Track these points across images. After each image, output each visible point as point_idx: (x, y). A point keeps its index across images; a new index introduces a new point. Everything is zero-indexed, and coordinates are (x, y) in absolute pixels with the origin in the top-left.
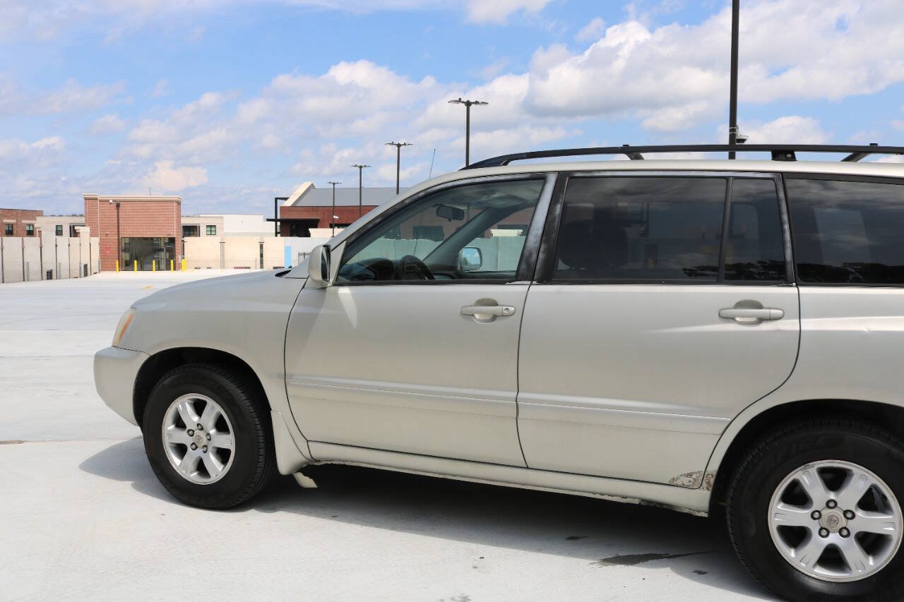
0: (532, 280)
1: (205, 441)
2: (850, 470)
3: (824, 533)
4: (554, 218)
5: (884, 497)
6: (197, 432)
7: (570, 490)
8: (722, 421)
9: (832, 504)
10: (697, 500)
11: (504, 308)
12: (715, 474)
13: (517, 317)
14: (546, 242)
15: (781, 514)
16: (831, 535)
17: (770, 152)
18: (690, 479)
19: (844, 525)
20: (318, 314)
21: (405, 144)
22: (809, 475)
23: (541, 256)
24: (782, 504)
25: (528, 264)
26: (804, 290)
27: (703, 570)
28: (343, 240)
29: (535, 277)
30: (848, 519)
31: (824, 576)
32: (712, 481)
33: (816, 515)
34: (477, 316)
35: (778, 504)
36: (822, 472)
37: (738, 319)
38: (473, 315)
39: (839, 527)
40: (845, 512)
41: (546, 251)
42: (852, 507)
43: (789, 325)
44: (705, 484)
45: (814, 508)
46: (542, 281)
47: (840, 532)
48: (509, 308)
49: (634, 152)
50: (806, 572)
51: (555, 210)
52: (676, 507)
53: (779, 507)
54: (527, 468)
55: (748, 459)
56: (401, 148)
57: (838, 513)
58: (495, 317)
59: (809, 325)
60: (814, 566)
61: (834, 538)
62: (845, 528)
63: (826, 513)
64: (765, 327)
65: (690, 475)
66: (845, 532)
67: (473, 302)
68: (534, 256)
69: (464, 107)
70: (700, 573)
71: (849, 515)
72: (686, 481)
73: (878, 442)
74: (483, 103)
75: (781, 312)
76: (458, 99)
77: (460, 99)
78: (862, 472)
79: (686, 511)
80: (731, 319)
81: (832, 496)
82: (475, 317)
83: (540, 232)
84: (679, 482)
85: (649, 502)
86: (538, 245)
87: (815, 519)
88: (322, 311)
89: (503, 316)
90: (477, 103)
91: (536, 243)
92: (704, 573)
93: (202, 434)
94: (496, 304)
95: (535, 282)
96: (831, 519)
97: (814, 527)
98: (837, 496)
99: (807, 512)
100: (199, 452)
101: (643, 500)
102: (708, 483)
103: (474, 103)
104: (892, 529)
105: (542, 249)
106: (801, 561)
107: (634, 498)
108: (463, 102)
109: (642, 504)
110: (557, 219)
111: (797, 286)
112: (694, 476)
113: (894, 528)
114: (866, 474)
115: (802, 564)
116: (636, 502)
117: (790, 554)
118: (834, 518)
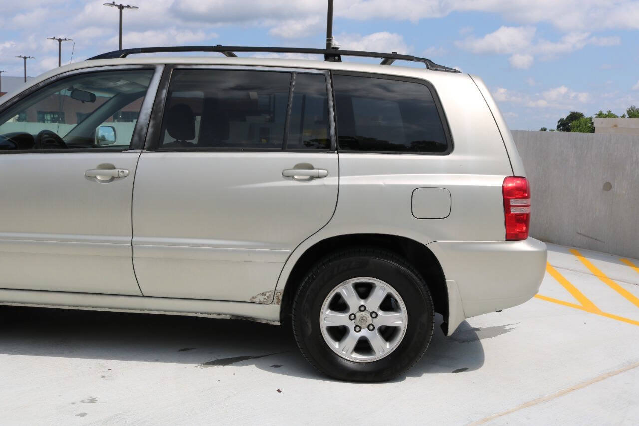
0: (143, 148)
2: (374, 284)
3: (358, 329)
4: (160, 102)
5: (396, 301)
7: (177, 312)
8: (285, 253)
9: (363, 308)
10: (270, 313)
11: (121, 170)
12: (282, 292)
13: (131, 178)
14: (154, 119)
15: (329, 318)
16: (363, 330)
17: (324, 55)
18: (266, 297)
19: (371, 323)
21: (66, 40)
22: (347, 289)
24: (329, 311)
25: (140, 137)
26: (342, 156)
27: (279, 364)
29: (146, 147)
30: (373, 317)
31: (358, 359)
32: (280, 297)
33: (353, 317)
34: (99, 178)
35: (326, 311)
36: (357, 286)
37: (296, 177)
38: (95, 177)
39: (368, 324)
40: (372, 313)
41: (154, 126)
42: (376, 309)
43: (331, 181)
44: (275, 300)
45: (351, 312)
46: (150, 150)
47: (368, 327)
48: (125, 171)
49: (229, 51)
50: (346, 358)
51: (161, 94)
52: (257, 318)
53: (327, 313)
54: (143, 296)
55: (305, 280)
56: (62, 43)
57: (366, 314)
58: (113, 179)
59: (345, 181)
60: (352, 353)
61: (365, 332)
62: (372, 324)
63: (359, 315)
64: (315, 182)
65: (264, 294)
66: (371, 327)
67: (96, 167)
68: (145, 130)
69: (117, 10)
70: (276, 366)
71: (374, 315)
72: (261, 298)
73: (393, 263)
74: (133, 7)
75: (326, 172)
76: (112, 3)
77: (114, 3)
78: (381, 285)
79: (264, 322)
80: (291, 177)
81: (362, 302)
82: (97, 178)
83: (149, 111)
84: (257, 300)
85: (238, 316)
86: (148, 121)
87: (352, 320)
89: (120, 177)
90: (128, 7)
91: (146, 120)
92: (279, 366)
94: (114, 168)
95: (145, 151)
97: (351, 325)
98: (366, 302)
99: (346, 315)
101: (233, 316)
102: (278, 299)
103: (126, 7)
104: (401, 322)
105: (151, 125)
106: (343, 350)
107: (226, 314)
108: (116, 6)
109: (232, 319)
110: (163, 102)
111: (338, 153)
112: (267, 294)
113: (402, 321)
114: (383, 285)
115: (343, 352)
116: (228, 317)
117: (335, 345)
118: (365, 318)
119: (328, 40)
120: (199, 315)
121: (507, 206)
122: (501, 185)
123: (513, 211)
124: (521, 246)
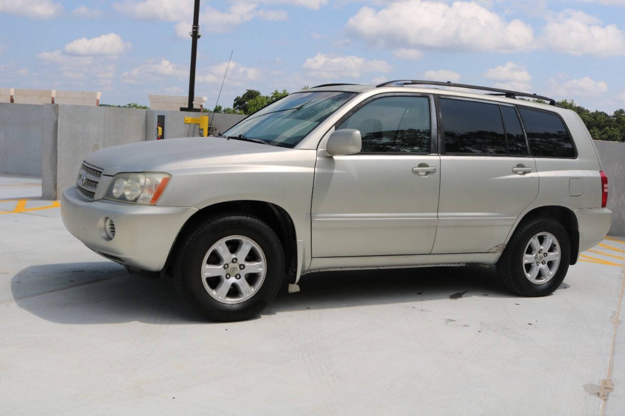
0: (438, 153)
1: (238, 271)
2: (546, 236)
3: (538, 264)
4: (440, 120)
5: (555, 245)
6: (232, 265)
8: (514, 219)
9: (541, 251)
10: (494, 259)
11: (433, 168)
12: (506, 244)
13: (438, 173)
14: (440, 133)
15: (526, 258)
18: (497, 248)
19: (544, 260)
20: (332, 174)
22: (535, 240)
23: (439, 140)
24: (527, 254)
25: (435, 145)
26: (537, 159)
28: (332, 125)
32: (504, 247)
33: (536, 257)
34: (420, 173)
35: (525, 254)
36: (539, 238)
37: (518, 172)
38: (418, 172)
39: (542, 260)
40: (544, 254)
41: (440, 138)
42: (547, 252)
43: (534, 175)
45: (535, 254)
46: (443, 154)
47: (542, 263)
48: (435, 168)
50: (533, 282)
51: (439, 116)
53: (526, 256)
54: (431, 254)
57: (542, 254)
58: (427, 173)
59: (541, 174)
60: (536, 279)
61: (541, 266)
63: (539, 255)
64: (527, 175)
65: (497, 246)
66: (544, 263)
67: (417, 166)
68: (437, 140)
71: (546, 255)
72: (494, 249)
75: (530, 169)
80: (515, 172)
83: (436, 127)
84: (491, 251)
86: (437, 134)
87: (536, 259)
88: (335, 171)
89: (431, 172)
92: (487, 295)
93: (236, 265)
94: (428, 167)
95: (440, 155)
96: (541, 258)
97: (535, 262)
98: (542, 247)
99: (533, 256)
100: (233, 280)
101: (466, 263)
102: (502, 249)
105: (439, 137)
106: (532, 278)
107: (463, 263)
110: (442, 121)
111: (532, 157)
112: (499, 246)
116: (464, 265)
117: (528, 275)
119: (194, 28)
120: (449, 265)
121: (603, 188)
122: (600, 176)
123: (606, 190)
124: (606, 210)
